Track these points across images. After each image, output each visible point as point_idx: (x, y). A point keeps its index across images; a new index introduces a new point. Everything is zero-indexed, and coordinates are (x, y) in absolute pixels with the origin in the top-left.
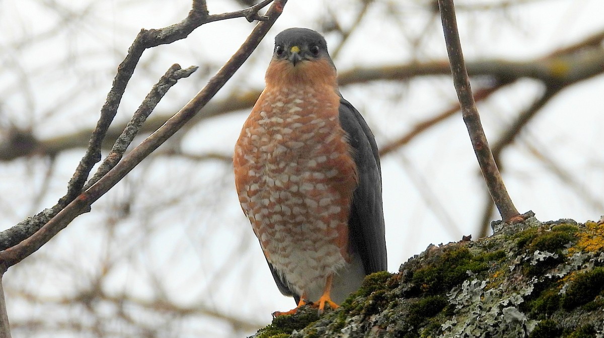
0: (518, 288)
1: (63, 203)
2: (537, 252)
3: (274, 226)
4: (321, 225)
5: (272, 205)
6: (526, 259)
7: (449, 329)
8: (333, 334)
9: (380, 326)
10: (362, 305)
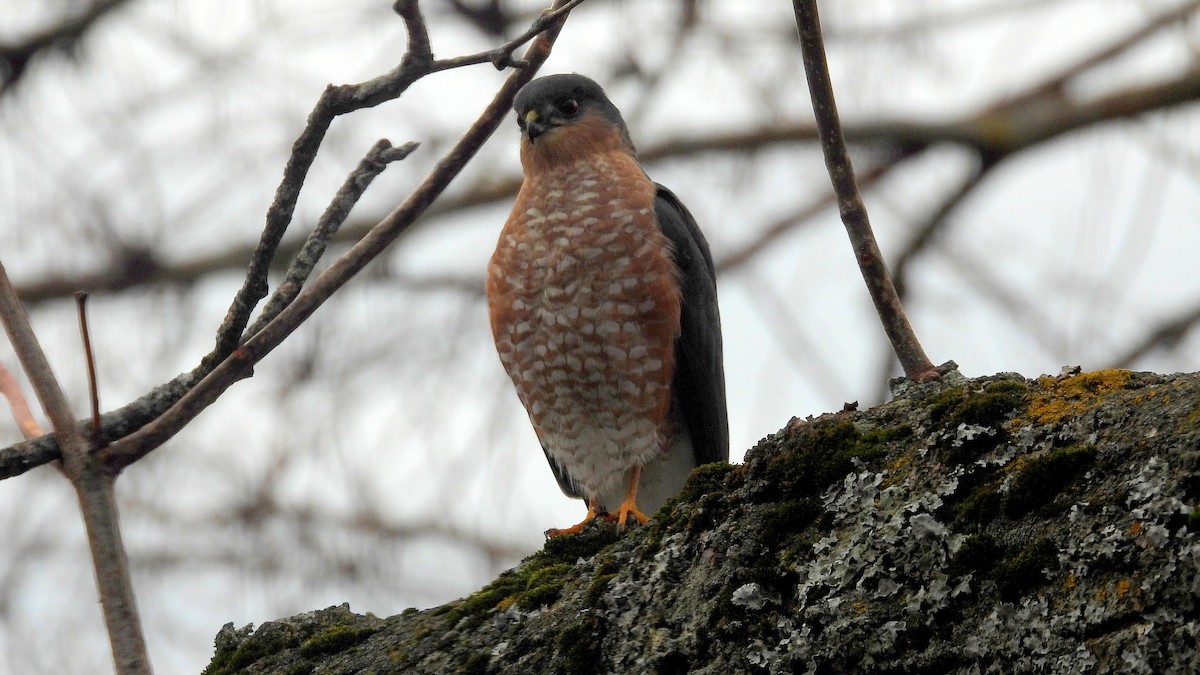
0: (934, 483)
1: (209, 363)
2: (962, 427)
3: (554, 389)
4: (632, 389)
5: (550, 355)
6: (945, 438)
7: (826, 552)
8: (641, 562)
9: (716, 550)
10: (686, 515)
